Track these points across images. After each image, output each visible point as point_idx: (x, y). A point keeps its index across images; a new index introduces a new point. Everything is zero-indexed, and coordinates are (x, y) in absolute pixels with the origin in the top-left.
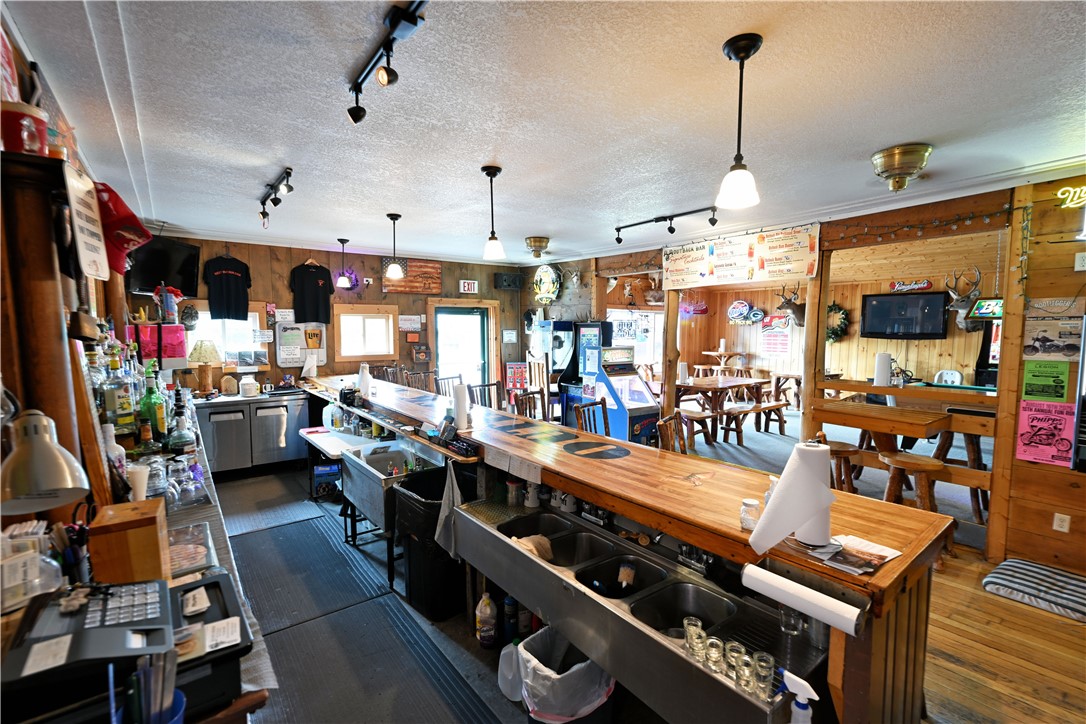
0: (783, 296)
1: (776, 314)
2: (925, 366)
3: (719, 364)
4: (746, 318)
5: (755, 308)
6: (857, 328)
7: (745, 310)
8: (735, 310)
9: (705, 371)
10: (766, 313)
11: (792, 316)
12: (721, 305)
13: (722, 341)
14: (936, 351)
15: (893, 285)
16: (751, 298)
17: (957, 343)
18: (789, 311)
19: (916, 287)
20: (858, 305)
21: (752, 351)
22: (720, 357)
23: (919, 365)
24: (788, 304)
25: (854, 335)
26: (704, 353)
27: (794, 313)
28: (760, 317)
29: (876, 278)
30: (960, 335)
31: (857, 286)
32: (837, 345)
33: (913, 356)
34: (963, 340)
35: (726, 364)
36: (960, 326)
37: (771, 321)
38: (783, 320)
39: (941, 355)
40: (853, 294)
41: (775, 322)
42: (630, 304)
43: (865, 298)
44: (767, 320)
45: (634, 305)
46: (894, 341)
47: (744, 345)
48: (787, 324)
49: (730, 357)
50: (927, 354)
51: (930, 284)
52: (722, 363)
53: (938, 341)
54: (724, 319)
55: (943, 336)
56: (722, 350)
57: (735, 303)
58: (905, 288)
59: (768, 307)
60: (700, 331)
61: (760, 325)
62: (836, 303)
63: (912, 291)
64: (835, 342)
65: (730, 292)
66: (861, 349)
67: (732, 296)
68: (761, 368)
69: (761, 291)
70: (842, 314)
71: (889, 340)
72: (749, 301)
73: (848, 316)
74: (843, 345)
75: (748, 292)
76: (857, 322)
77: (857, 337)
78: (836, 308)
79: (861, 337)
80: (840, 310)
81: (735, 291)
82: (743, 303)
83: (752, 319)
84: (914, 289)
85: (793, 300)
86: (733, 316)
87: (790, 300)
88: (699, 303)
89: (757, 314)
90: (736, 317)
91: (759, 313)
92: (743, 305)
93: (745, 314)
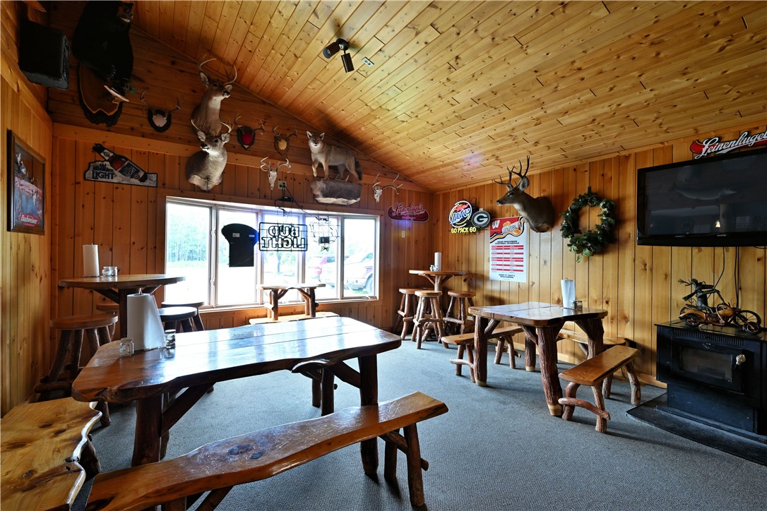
0: (508, 184)
1: (507, 216)
3: (431, 288)
4: (469, 224)
5: (481, 210)
6: (630, 229)
7: (467, 213)
8: (458, 213)
9: (411, 298)
10: (493, 216)
11: (523, 214)
13: (438, 256)
15: (696, 146)
16: (473, 196)
18: (517, 206)
19: (750, 141)
20: (630, 190)
21: (480, 269)
22: (433, 277)
24: (517, 195)
25: (626, 241)
26: (412, 272)
27: (525, 209)
28: (486, 220)
29: (663, 137)
31: (627, 157)
32: (598, 259)
35: (441, 288)
37: (501, 226)
38: (516, 224)
40: (621, 173)
41: (507, 227)
42: (283, 199)
43: (642, 174)
44: (496, 225)
45: (289, 200)
46: (707, 250)
47: (469, 261)
48: (520, 230)
49: (447, 278)
52: (436, 286)
54: (447, 226)
56: (435, 267)
57: (457, 204)
58: (724, 148)
60: (416, 242)
61: (487, 233)
62: (593, 190)
63: (742, 150)
64: (594, 254)
65: (452, 190)
66: (639, 266)
67: (455, 196)
68: (490, 294)
69: (487, 185)
70: (604, 206)
71: (695, 250)
72: (474, 201)
73: (615, 210)
74: (610, 259)
75: (472, 188)
76: (629, 220)
77: (631, 244)
78: (593, 198)
79: (639, 244)
80: (600, 200)
81: (458, 189)
82: (466, 204)
83: (476, 224)
84: (746, 146)
85: (521, 188)
86: (455, 222)
87: (517, 189)
88: (412, 207)
89: (482, 217)
90: (459, 222)
91: (485, 216)
92: (466, 206)
93: (468, 218)
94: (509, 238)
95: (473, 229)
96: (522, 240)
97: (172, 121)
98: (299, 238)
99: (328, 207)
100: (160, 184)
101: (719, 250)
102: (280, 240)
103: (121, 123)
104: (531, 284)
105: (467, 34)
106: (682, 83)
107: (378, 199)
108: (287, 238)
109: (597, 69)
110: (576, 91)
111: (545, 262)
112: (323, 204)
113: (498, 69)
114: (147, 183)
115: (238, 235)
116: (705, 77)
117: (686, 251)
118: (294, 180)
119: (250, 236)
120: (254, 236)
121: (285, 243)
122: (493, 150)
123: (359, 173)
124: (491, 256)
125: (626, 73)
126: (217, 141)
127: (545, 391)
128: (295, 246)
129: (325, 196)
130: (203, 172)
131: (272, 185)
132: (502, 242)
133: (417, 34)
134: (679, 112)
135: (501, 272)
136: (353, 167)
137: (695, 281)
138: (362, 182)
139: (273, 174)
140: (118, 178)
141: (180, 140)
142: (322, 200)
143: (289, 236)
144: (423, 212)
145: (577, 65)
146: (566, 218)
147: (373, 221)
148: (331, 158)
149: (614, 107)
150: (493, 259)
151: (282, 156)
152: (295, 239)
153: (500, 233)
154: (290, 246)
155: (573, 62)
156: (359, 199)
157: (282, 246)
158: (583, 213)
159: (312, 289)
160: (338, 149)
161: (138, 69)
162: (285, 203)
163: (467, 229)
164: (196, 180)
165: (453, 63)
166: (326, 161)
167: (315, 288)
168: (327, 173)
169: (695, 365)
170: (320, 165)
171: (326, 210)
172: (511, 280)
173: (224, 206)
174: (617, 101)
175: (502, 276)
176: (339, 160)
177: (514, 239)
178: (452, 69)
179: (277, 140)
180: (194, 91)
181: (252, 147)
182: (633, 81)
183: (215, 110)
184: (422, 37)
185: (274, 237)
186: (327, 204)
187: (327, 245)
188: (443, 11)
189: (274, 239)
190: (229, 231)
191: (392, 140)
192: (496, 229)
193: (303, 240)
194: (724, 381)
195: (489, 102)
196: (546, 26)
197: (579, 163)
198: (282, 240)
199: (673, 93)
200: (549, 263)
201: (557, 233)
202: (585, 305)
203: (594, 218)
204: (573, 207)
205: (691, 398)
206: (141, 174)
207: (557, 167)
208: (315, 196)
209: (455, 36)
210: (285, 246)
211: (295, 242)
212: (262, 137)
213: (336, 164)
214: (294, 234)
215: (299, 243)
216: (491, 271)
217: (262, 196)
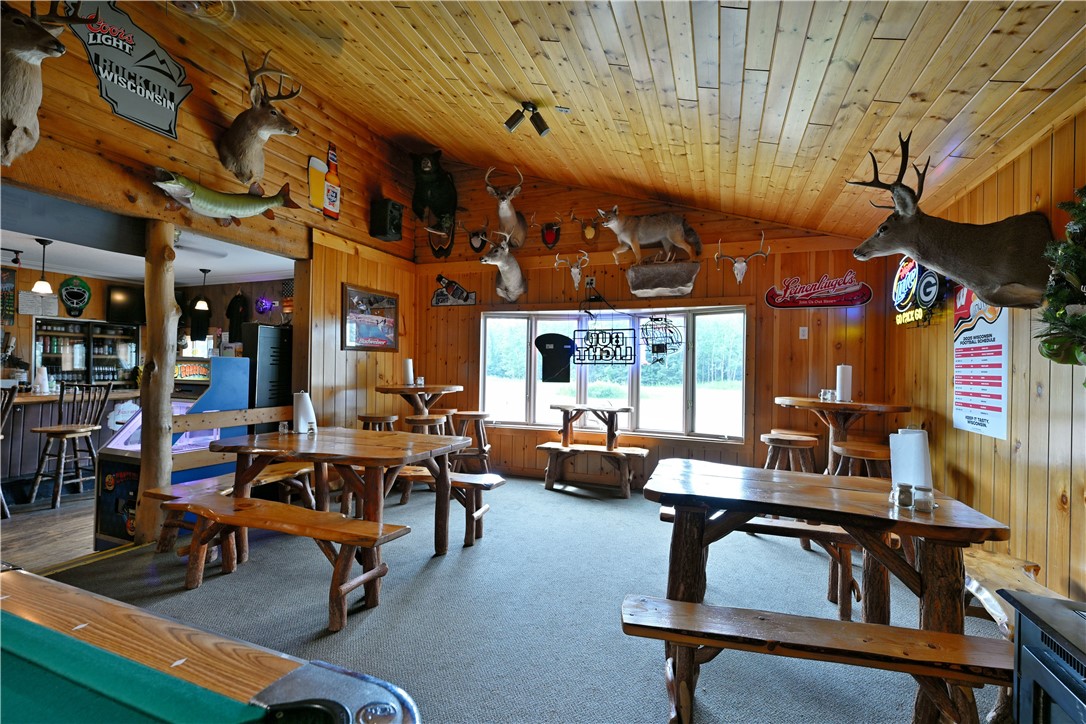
4: (915, 302)
7: (913, 278)
8: (902, 283)
24: (899, 229)
28: (934, 291)
37: (968, 300)
42: (591, 300)
45: (598, 299)
57: (901, 263)
61: (951, 319)
82: (912, 259)
83: (922, 302)
85: (900, 211)
86: (899, 301)
87: (895, 216)
89: (930, 284)
90: (903, 301)
92: (912, 265)
93: (914, 290)
94: (980, 328)
95: (919, 314)
96: (999, 331)
98: (623, 348)
99: (652, 302)
100: (478, 302)
102: (598, 350)
103: (454, 252)
104: (1014, 444)
108: (609, 350)
114: (468, 302)
115: (551, 346)
118: (606, 273)
119: (566, 347)
120: (569, 347)
121: (605, 354)
123: (695, 245)
124: (956, 372)
128: (619, 358)
131: (576, 285)
132: (968, 340)
135: (968, 411)
139: (575, 272)
140: (451, 301)
143: (610, 345)
144: (859, 287)
150: (960, 379)
152: (618, 349)
153: (969, 317)
154: (610, 358)
156: (691, 285)
157: (601, 358)
160: (653, 219)
161: (461, 201)
162: (592, 304)
163: (913, 313)
164: (500, 293)
166: (632, 241)
167: (618, 412)
172: (983, 430)
175: (969, 419)
176: (652, 234)
177: (986, 329)
179: (582, 229)
181: (557, 244)
183: (506, 218)
185: (591, 346)
187: (660, 356)
189: (591, 350)
190: (542, 342)
192: (962, 307)
193: (629, 350)
198: (601, 350)
206: (465, 294)
210: (604, 358)
211: (618, 353)
212: (568, 230)
213: (651, 241)
214: (617, 341)
215: (624, 354)
216: (955, 408)
217: (567, 299)
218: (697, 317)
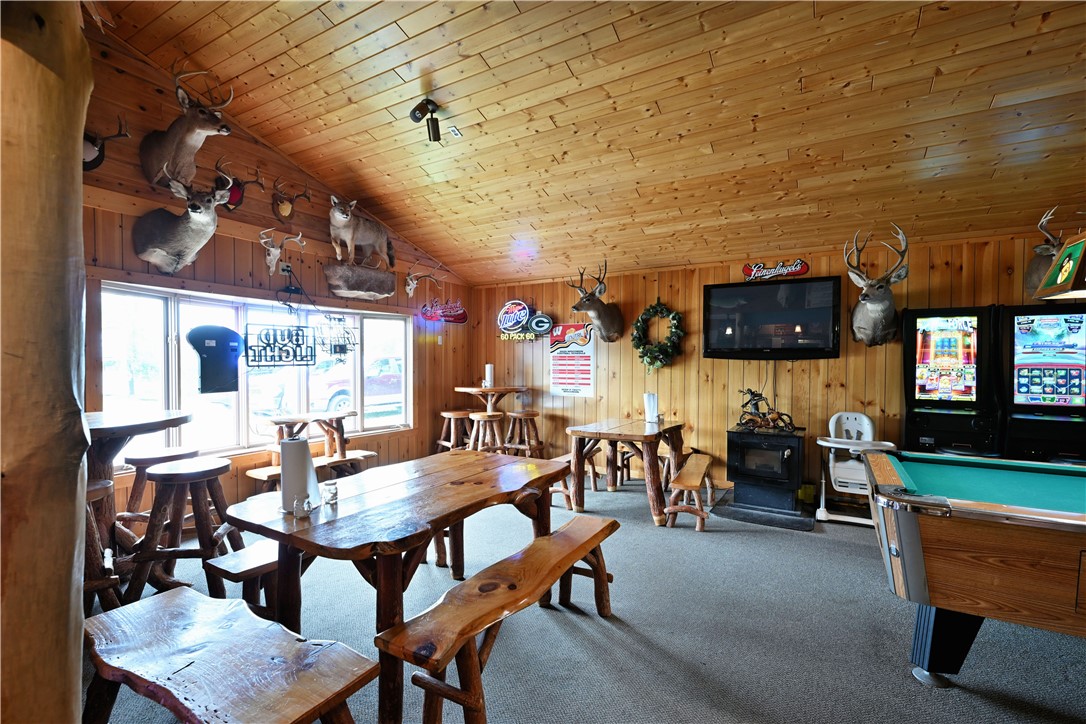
0: (580, 287)
1: (571, 322)
2: (804, 404)
3: (484, 409)
4: (525, 329)
5: (539, 313)
6: (696, 342)
7: (523, 315)
8: (509, 316)
9: (460, 422)
10: (555, 321)
11: (597, 322)
12: (489, 308)
13: (488, 368)
14: (821, 379)
15: (747, 270)
16: (531, 294)
17: (852, 364)
18: (592, 314)
19: (784, 271)
20: (695, 304)
21: (537, 384)
22: (485, 395)
23: (794, 401)
24: (591, 301)
25: (692, 354)
26: (458, 389)
27: (599, 317)
28: (547, 326)
29: (724, 257)
30: (857, 352)
31: (693, 271)
32: (667, 371)
33: (785, 389)
34: (861, 360)
35: (495, 408)
36: (859, 335)
37: (564, 333)
38: (582, 332)
39: (828, 386)
40: (688, 286)
41: (571, 334)
42: (287, 290)
43: (708, 291)
44: (558, 331)
45: (297, 291)
46: (754, 363)
47: (524, 374)
48: (587, 338)
49: (501, 396)
50: (806, 383)
51: (805, 267)
52: (489, 407)
53: (822, 362)
54: (494, 331)
55: (833, 353)
56: (487, 383)
57: (508, 304)
59: (559, 310)
60: (454, 351)
61: (547, 340)
62: (662, 301)
63: (779, 278)
64: (664, 366)
65: (500, 286)
66: (703, 377)
67: (504, 293)
68: (551, 413)
69: (547, 284)
70: (674, 318)
71: (746, 362)
72: (530, 300)
73: (682, 322)
74: (676, 372)
75: (527, 286)
76: (694, 333)
77: (695, 356)
78: (662, 309)
79: (705, 357)
80: (670, 311)
81: (508, 285)
82: (520, 304)
83: (534, 330)
84: (781, 275)
85: (597, 294)
86: (506, 326)
87: (593, 294)
88: (450, 304)
89: (543, 322)
90: (513, 326)
91: (546, 320)
92: (520, 308)
93: (524, 322)
94: (574, 347)
95: (531, 336)
96: (589, 350)
97: (106, 153)
98: (304, 347)
101: (763, 362)
102: (277, 349)
104: (599, 398)
105: (585, 136)
106: (748, 217)
107: (411, 294)
108: (291, 349)
109: (690, 193)
110: (667, 207)
111: (614, 374)
112: (342, 298)
113: (603, 173)
116: (765, 215)
117: (739, 363)
118: (302, 262)
119: (232, 344)
120: (236, 344)
121: (284, 355)
122: (565, 248)
123: (391, 258)
124: (552, 368)
125: (712, 201)
126: (209, 201)
127: (651, 504)
128: (299, 358)
129: (351, 288)
130: (173, 245)
131: (273, 269)
132: (565, 352)
133: (531, 120)
134: (740, 239)
135: (564, 387)
136: (385, 249)
137: (749, 391)
138: (395, 269)
139: (275, 253)
141: (120, 187)
142: (344, 293)
143: (290, 344)
144: (462, 311)
145: (675, 186)
146: (637, 328)
147: (402, 323)
148: (359, 235)
149: (694, 226)
150: (555, 372)
151: (285, 226)
152: (298, 349)
153: (564, 341)
154: (291, 358)
155: (673, 183)
156: (393, 294)
157: (281, 359)
158: (653, 324)
159: (339, 421)
160: (368, 224)
162: (292, 295)
163: (522, 335)
164: (157, 256)
165: (558, 156)
166: (352, 239)
167: (344, 418)
168: (352, 256)
169: (753, 462)
170: (343, 245)
171: (347, 307)
172: (576, 395)
173: (189, 297)
174: (697, 222)
175: (565, 391)
176: (367, 238)
177: (579, 348)
178: (555, 162)
179: (276, 200)
180: (143, 108)
181: (239, 207)
182: (716, 209)
183: (194, 148)
184: (535, 125)
185: (269, 345)
186: (347, 299)
187: (343, 357)
188: (569, 108)
189: (268, 348)
190: (197, 339)
191: (444, 219)
192: (557, 336)
193: (309, 349)
194: (776, 473)
195: (582, 200)
196: (661, 148)
197: (648, 271)
198: (280, 349)
199: (740, 223)
200: (617, 376)
201: (627, 342)
202: (667, 419)
203: (663, 329)
204: (644, 317)
205: (752, 492)
207: (627, 273)
208: (331, 287)
209: (572, 132)
210: (284, 358)
211: (298, 353)
212: (254, 195)
213: (362, 243)
214: (297, 340)
215: (304, 354)
216: (552, 385)
217: (256, 284)
218: (365, 320)
